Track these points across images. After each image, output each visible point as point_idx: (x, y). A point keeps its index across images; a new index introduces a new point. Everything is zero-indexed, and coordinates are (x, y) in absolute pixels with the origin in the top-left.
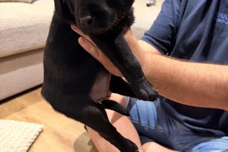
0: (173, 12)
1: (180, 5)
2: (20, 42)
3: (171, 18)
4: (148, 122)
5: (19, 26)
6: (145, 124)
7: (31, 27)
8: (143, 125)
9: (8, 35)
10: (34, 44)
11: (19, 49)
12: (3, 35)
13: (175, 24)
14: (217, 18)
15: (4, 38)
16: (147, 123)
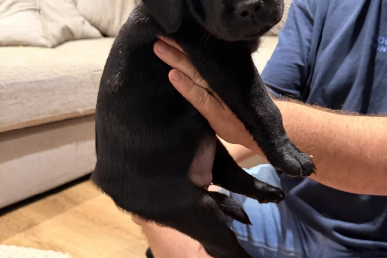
0: (300, 41)
1: (311, 30)
2: (31, 107)
3: (297, 53)
4: (266, 238)
5: (31, 79)
6: (260, 243)
7: (50, 81)
8: (257, 244)
9: (11, 95)
10: (56, 111)
11: (28, 119)
12: (2, 94)
13: (305, 61)
14: (379, 46)
15: (4, 100)
16: (263, 240)
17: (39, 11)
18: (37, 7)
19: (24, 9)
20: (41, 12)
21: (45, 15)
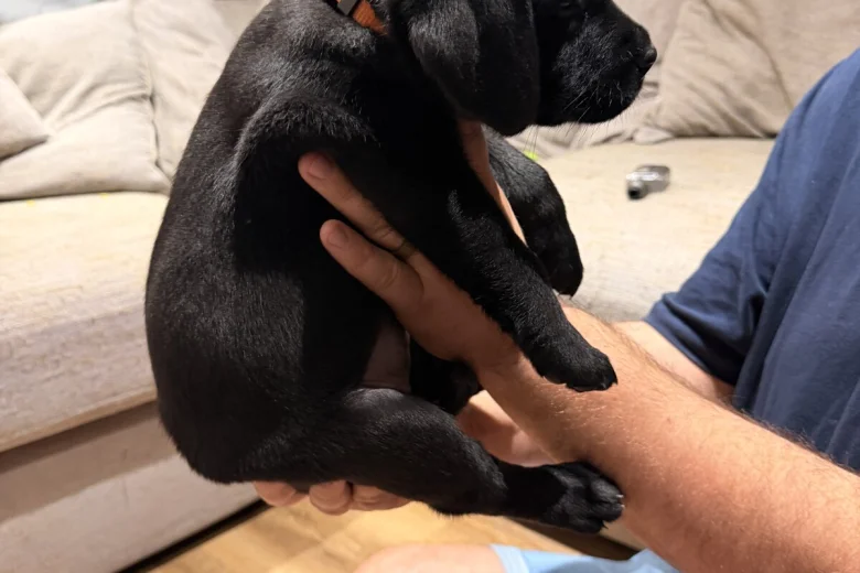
2: (94, 378)
9: (43, 357)
12: (20, 359)
15: (25, 371)
17: (152, 99)
18: (148, 92)
19: (114, 99)
20: (157, 99)
21: (166, 106)
